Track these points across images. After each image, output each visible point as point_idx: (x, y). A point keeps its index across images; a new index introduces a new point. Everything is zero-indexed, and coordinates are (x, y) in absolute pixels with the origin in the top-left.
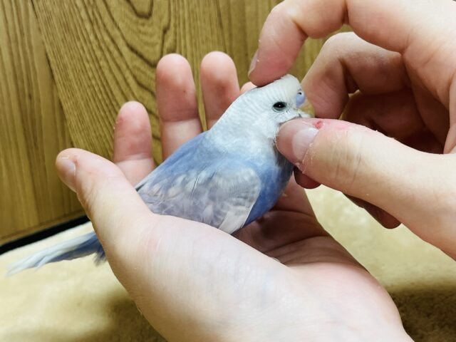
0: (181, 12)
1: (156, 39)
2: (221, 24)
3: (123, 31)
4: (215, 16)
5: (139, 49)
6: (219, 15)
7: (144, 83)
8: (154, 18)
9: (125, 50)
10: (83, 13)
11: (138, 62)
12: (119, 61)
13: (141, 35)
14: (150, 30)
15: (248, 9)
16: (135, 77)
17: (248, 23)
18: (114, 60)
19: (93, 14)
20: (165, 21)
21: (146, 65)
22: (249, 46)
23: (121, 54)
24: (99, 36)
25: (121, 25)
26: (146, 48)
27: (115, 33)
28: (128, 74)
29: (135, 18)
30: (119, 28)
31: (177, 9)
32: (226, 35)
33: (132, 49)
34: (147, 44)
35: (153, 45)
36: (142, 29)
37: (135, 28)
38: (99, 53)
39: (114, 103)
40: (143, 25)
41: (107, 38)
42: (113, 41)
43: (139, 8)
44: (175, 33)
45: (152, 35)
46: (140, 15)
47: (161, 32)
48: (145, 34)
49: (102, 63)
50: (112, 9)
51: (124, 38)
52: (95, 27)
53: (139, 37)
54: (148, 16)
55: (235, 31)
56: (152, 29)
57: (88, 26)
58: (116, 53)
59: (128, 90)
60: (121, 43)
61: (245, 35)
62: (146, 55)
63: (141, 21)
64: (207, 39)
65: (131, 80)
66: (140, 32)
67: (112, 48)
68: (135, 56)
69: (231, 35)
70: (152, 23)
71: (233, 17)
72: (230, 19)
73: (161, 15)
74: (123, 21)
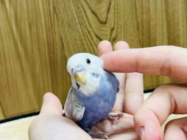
0: (120, 22)
1: (108, 33)
2: (138, 28)
3: (94, 29)
6: (138, 24)
8: (108, 24)
9: (94, 37)
10: (77, 20)
12: (91, 41)
14: (105, 29)
15: (152, 23)
17: (152, 29)
18: (89, 41)
19: (81, 21)
20: (112, 26)
23: (92, 38)
24: (83, 30)
25: (93, 26)
27: (90, 29)
29: (99, 23)
30: (92, 28)
32: (141, 34)
34: (103, 35)
35: (106, 36)
36: (102, 28)
37: (99, 28)
38: (83, 37)
40: (103, 27)
41: (86, 32)
42: (89, 32)
43: (101, 19)
44: (117, 31)
45: (106, 31)
46: (101, 23)
47: (110, 30)
48: (103, 30)
49: (84, 41)
50: (89, 20)
51: (94, 32)
52: (82, 26)
53: (101, 32)
54: (105, 23)
56: (107, 29)
57: (79, 26)
58: (90, 38)
60: (92, 34)
61: (150, 34)
63: (102, 25)
64: (131, 35)
67: (88, 35)
70: (107, 26)
72: (143, 27)
73: (111, 24)
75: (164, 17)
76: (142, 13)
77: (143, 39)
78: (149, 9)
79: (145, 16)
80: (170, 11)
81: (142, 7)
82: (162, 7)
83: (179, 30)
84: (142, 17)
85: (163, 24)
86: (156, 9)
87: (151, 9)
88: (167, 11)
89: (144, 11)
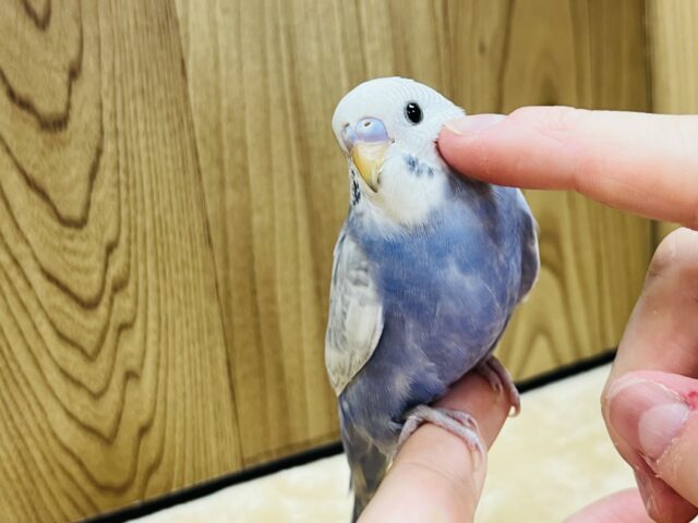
0: (139, 220)
1: (95, 262)
2: (209, 241)
3: (34, 247)
4: (198, 229)
5: (63, 277)
6: (207, 226)
7: (69, 333)
8: (91, 227)
9: (36, 278)
11: (59, 299)
12: (25, 297)
13: (66, 256)
14: (83, 247)
15: (256, 219)
16: (52, 323)
17: (257, 241)
18: (16, 294)
20: (110, 234)
21: (74, 304)
22: (259, 278)
23: (29, 285)
25: (30, 237)
26: (76, 276)
27: (19, 249)
28: (39, 318)
29: (56, 226)
30: (27, 242)
31: (133, 213)
32: (219, 260)
33: (50, 277)
34: (77, 269)
35: (87, 271)
36: (69, 244)
37: (57, 244)
39: (12, 365)
40: (71, 238)
42: (16, 262)
43: (64, 211)
44: (129, 254)
45: (85, 255)
46: (66, 222)
47: (103, 253)
48: (74, 252)
50: (16, 211)
51: (36, 258)
53: (64, 259)
54: (80, 224)
55: (232, 254)
56: (88, 246)
58: (19, 283)
59: (39, 344)
60: (30, 266)
61: (251, 261)
62: (75, 288)
63: (68, 231)
64: (184, 263)
65: (45, 329)
66: (65, 248)
67: (13, 273)
68: (55, 288)
69: (226, 260)
70: (87, 237)
71: (231, 232)
72: (225, 235)
73: (103, 223)
74: (36, 230)
76: (222, 183)
77: (226, 279)
78: (245, 170)
79: (231, 196)
80: (317, 175)
81: (220, 162)
82: (290, 163)
84: (223, 201)
85: (295, 223)
86: (269, 170)
87: (253, 170)
88: (306, 177)
89: (229, 179)
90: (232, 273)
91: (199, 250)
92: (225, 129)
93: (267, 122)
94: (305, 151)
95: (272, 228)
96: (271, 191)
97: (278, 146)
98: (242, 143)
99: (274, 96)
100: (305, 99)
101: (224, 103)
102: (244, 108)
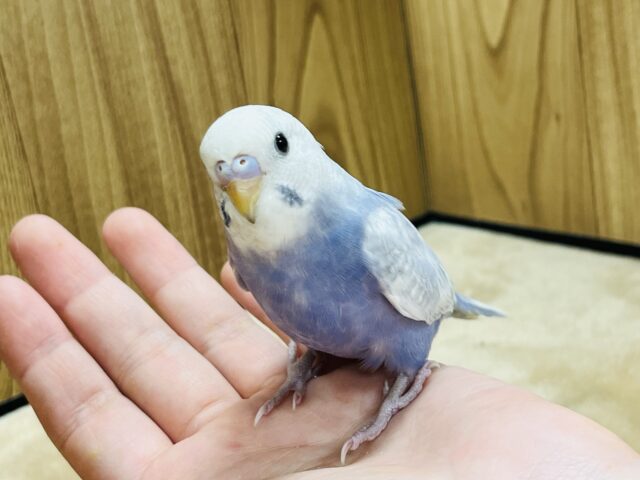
75: (102, 105)
76: (29, 97)
77: (43, 188)
78: (49, 82)
79: (39, 110)
80: (116, 83)
81: (26, 78)
82: (90, 73)
83: (154, 145)
84: (32, 113)
86: (72, 82)
87: (57, 82)
88: (106, 85)
89: (35, 91)
90: (47, 183)
91: (15, 162)
92: (28, 44)
93: (64, 36)
94: (103, 62)
95: (80, 136)
96: (75, 102)
97: (77, 58)
98: (43, 56)
99: (69, 12)
100: (98, 12)
101: (24, 20)
102: (42, 24)
